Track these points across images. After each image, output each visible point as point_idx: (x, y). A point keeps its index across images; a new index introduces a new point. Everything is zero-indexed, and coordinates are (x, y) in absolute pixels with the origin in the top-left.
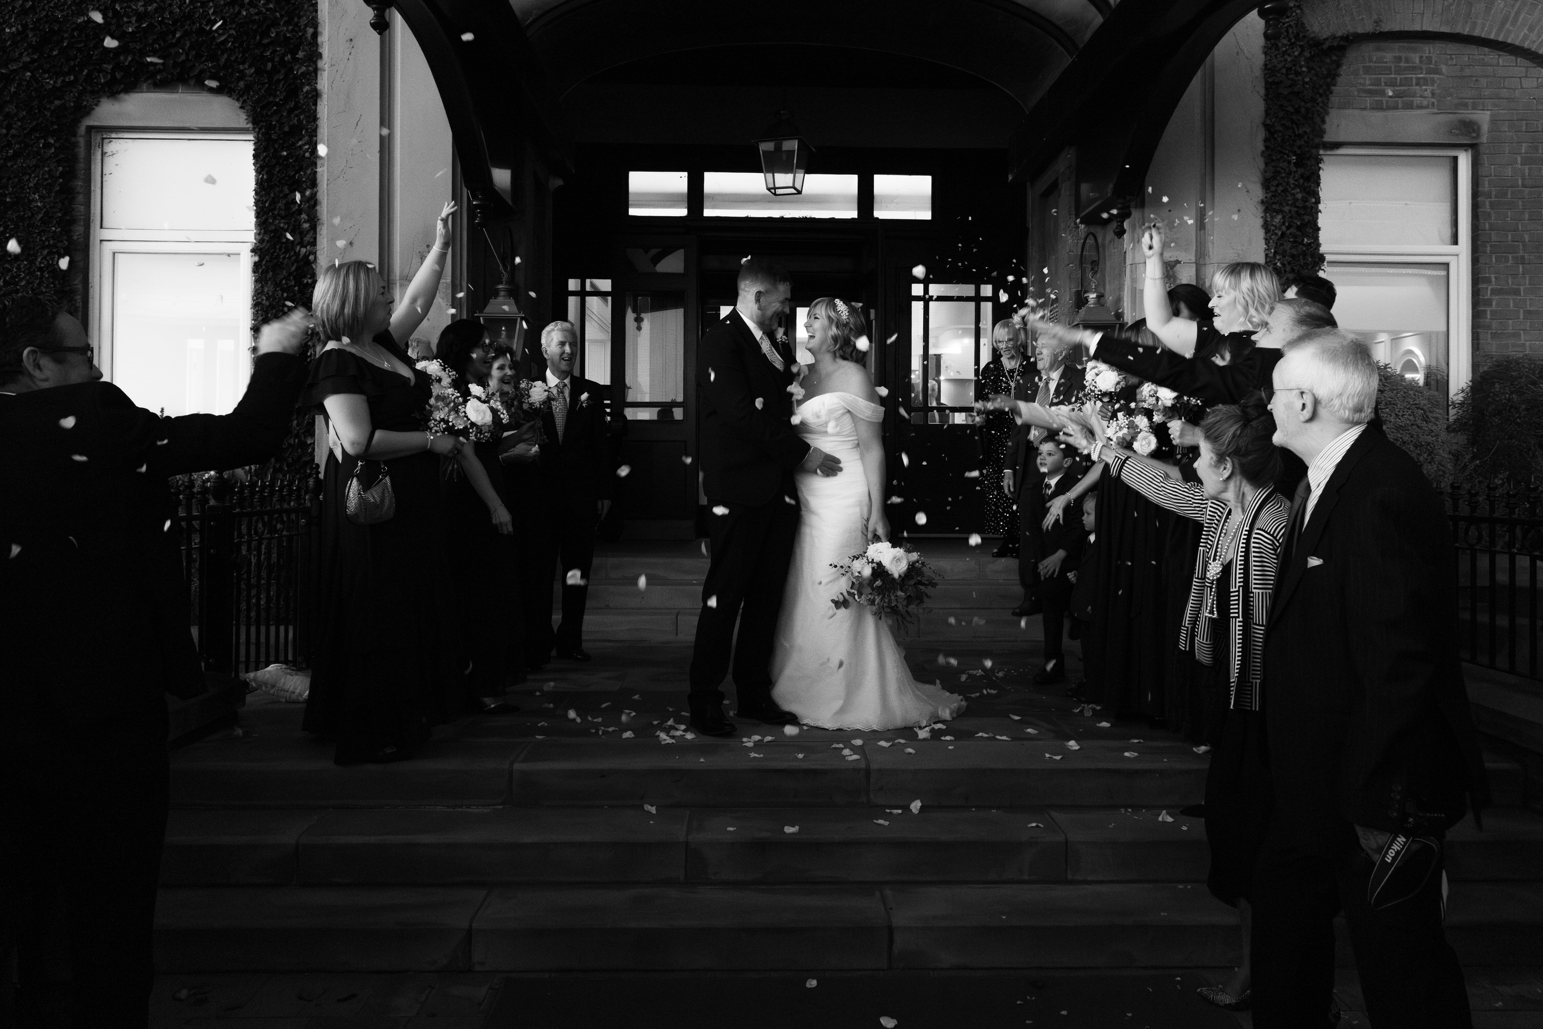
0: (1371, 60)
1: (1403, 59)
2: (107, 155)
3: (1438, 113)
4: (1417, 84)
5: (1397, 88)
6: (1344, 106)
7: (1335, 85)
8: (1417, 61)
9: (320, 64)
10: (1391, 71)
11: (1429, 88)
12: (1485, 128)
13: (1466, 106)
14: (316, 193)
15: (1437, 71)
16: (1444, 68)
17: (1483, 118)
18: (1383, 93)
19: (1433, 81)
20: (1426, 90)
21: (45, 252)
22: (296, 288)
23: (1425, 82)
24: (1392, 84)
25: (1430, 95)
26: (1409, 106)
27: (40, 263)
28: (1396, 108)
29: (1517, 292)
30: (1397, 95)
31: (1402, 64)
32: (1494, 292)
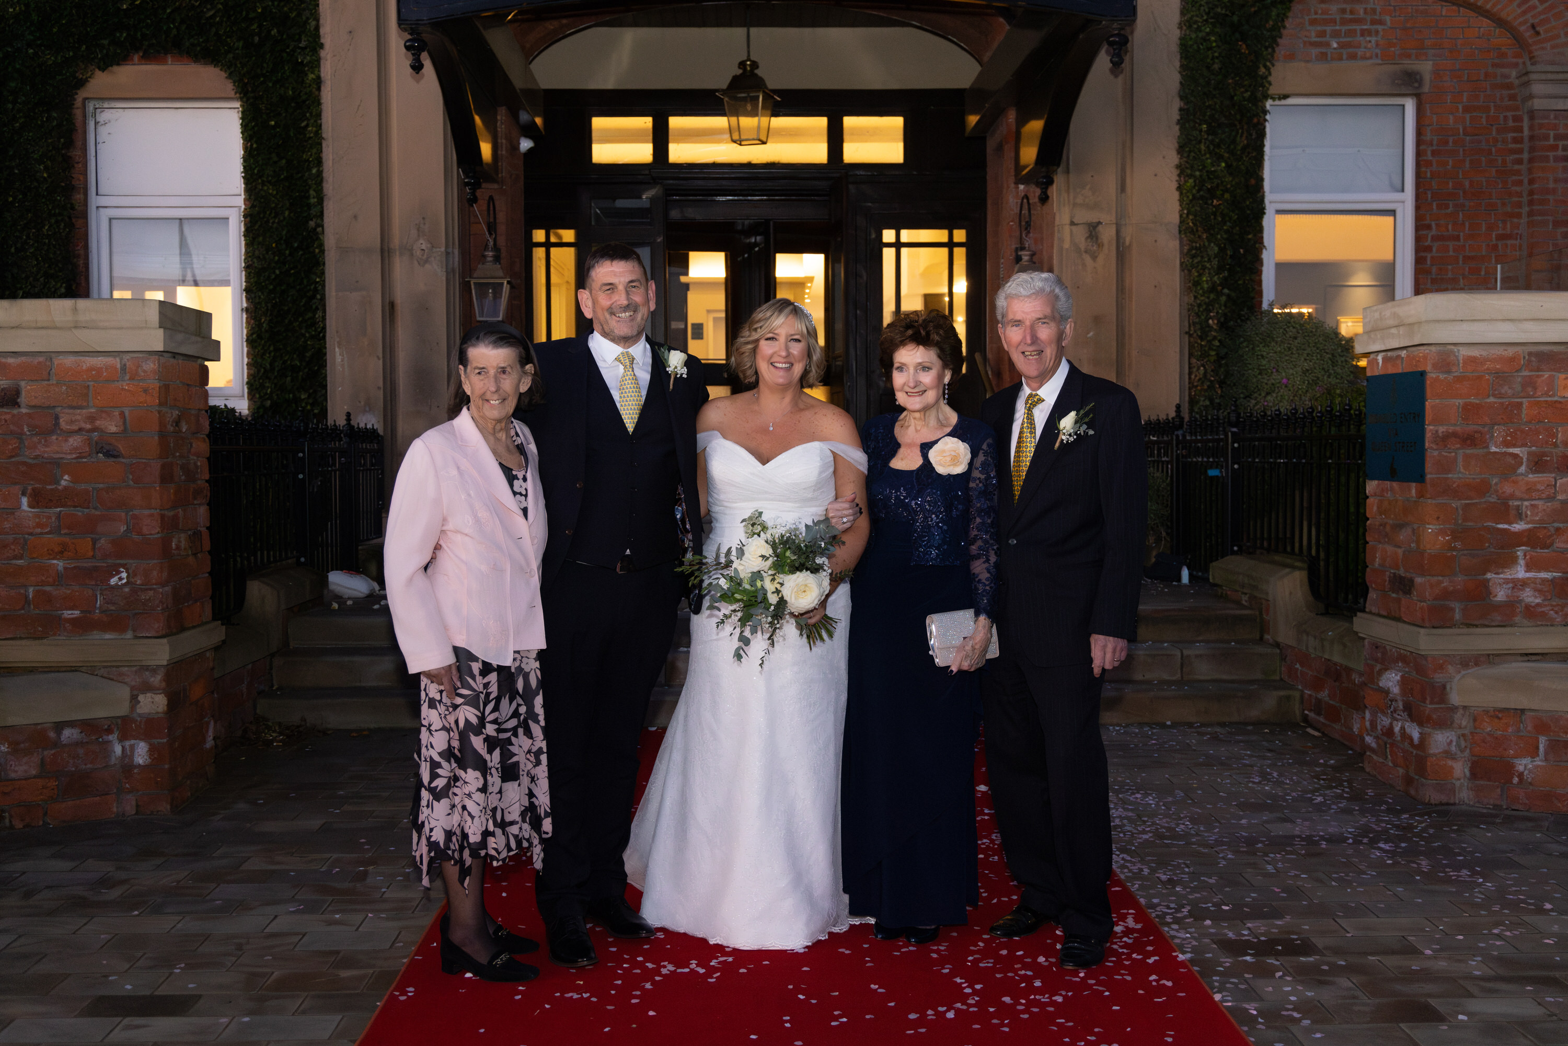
0: (1316, 13)
1: (1348, 11)
2: (100, 124)
3: (1381, 64)
4: (1362, 35)
5: (1341, 40)
6: (1291, 57)
7: (1281, 37)
8: (1362, 12)
9: (323, 54)
10: (1336, 23)
11: (1373, 39)
12: (1427, 78)
13: (1409, 56)
14: (322, 171)
15: (1380, 22)
16: (1388, 18)
17: (1426, 67)
18: (1328, 45)
19: (1377, 32)
20: (1370, 42)
21: (53, 221)
22: (287, 252)
23: (1369, 33)
24: (1336, 34)
25: (1374, 46)
26: (1353, 57)
27: (48, 230)
28: (1341, 59)
29: (1457, 238)
30: (1342, 46)
31: (1346, 16)
32: (1434, 239)
